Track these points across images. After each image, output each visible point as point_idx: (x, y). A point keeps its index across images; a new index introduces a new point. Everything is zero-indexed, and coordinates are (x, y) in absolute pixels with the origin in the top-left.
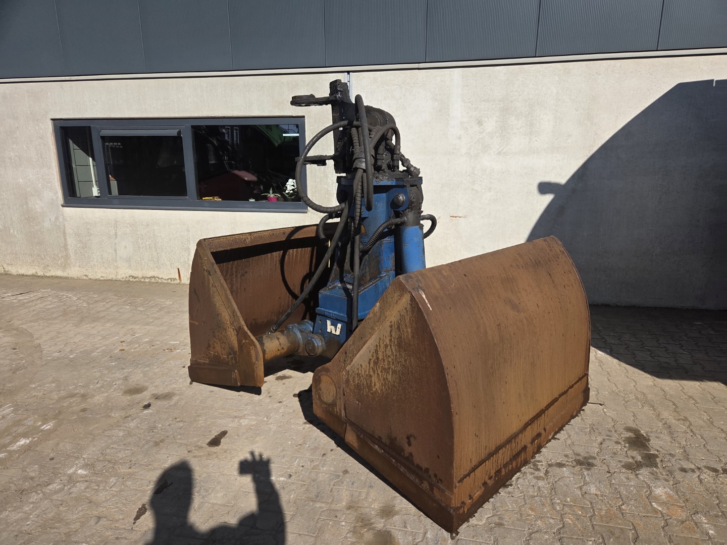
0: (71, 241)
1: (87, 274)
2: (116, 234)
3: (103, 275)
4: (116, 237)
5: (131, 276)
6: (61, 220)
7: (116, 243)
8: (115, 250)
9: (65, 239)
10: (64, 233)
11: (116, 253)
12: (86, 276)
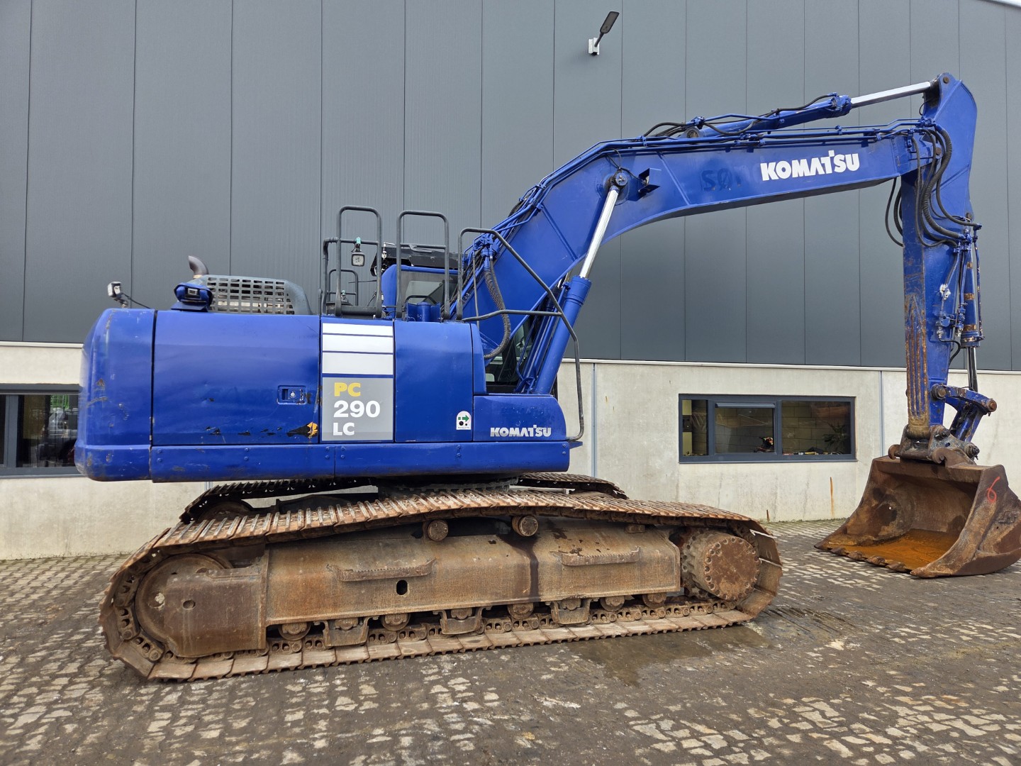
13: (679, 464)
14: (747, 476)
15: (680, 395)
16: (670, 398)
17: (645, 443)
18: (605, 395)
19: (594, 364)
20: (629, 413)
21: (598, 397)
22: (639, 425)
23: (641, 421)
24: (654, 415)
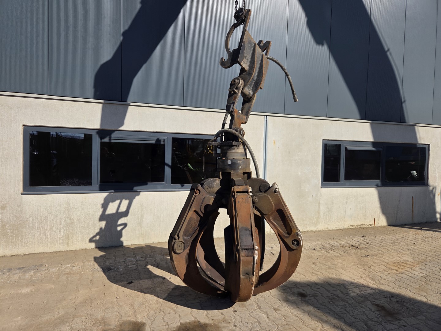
0: (322, 208)
1: (328, 227)
2: (347, 202)
3: (337, 227)
4: (347, 204)
5: (351, 225)
6: (319, 196)
7: (346, 207)
8: (345, 211)
9: (319, 207)
10: (319, 203)
11: (345, 213)
12: (327, 228)
13: (321, 188)
14: (363, 196)
15: (323, 140)
16: (317, 142)
17: (300, 173)
18: (274, 139)
19: (266, 116)
20: (289, 152)
21: (268, 140)
22: (295, 160)
23: (297, 158)
24: (305, 154)
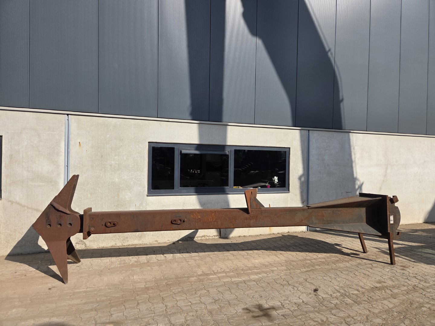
6: (144, 205)
13: (147, 196)
15: (149, 142)
16: (140, 145)
18: (79, 141)
19: (68, 115)
20: (102, 157)
21: (72, 143)
22: (111, 165)
23: (113, 163)
24: (125, 158)
